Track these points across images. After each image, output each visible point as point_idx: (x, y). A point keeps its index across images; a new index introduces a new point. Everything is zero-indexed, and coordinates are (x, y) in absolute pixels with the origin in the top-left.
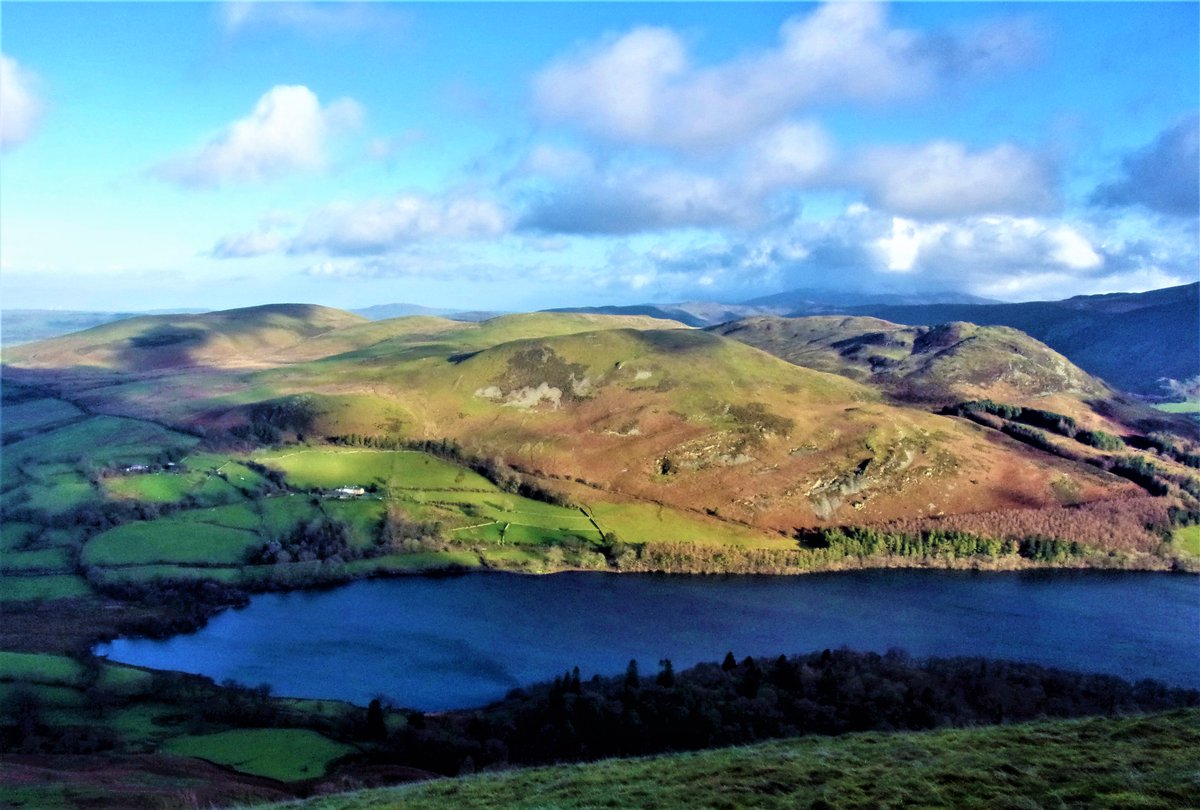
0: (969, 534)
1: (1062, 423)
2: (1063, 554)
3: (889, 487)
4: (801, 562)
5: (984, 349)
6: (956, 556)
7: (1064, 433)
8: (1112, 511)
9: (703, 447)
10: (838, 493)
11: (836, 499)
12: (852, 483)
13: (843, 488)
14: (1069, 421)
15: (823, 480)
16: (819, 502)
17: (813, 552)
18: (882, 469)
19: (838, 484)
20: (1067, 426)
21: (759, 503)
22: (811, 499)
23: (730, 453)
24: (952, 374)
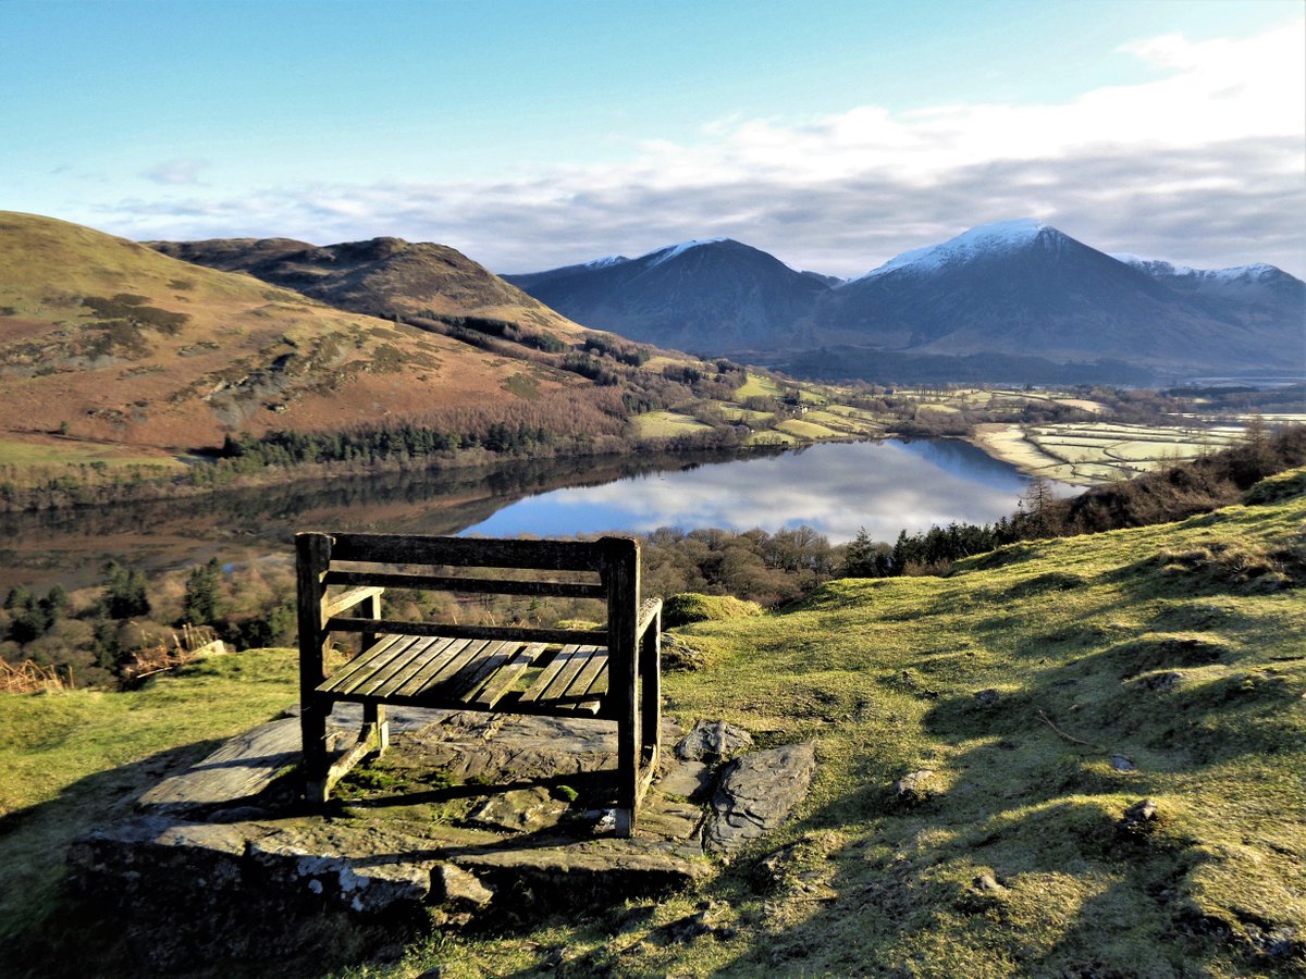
0: (424, 429)
1: (507, 330)
2: (530, 443)
3: (319, 385)
4: (198, 478)
5: (419, 262)
6: (411, 455)
7: (511, 339)
8: (571, 400)
9: (42, 347)
10: (250, 395)
11: (248, 402)
12: (269, 382)
13: (258, 389)
14: (514, 327)
15: (227, 380)
16: (224, 407)
17: (215, 463)
18: (308, 365)
19: (249, 384)
20: (512, 331)
21: (133, 413)
22: (213, 404)
23: (87, 354)
24: (386, 287)
